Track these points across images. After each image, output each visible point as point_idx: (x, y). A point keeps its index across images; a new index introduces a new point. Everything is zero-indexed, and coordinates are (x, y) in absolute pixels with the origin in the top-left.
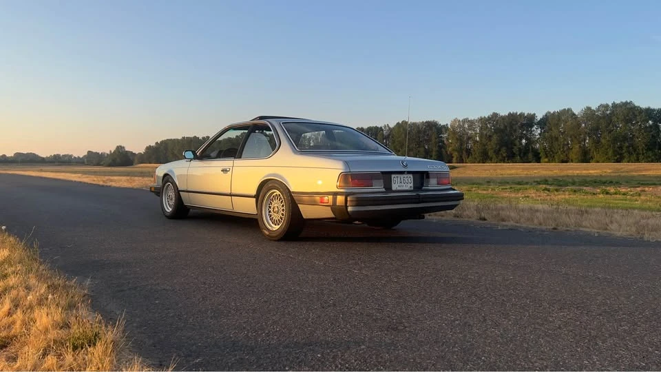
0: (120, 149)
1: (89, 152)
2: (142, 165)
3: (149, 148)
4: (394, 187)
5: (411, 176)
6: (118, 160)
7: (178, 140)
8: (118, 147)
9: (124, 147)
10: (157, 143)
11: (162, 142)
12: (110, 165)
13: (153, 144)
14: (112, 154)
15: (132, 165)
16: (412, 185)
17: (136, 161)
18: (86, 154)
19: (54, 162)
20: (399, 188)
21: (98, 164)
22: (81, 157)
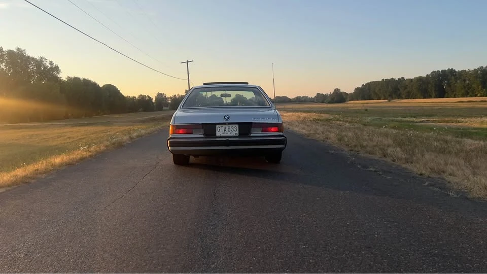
0: (337, 91)
1: (318, 94)
2: (352, 102)
3: (357, 89)
4: (218, 134)
5: (237, 126)
6: (335, 99)
7: (378, 82)
8: (335, 89)
9: (339, 90)
10: (363, 85)
11: (367, 84)
12: (329, 103)
13: (360, 86)
14: (331, 95)
15: (345, 102)
16: (237, 132)
17: (348, 99)
18: (316, 95)
19: (295, 102)
20: (222, 135)
21: (323, 102)
22: (313, 97)
